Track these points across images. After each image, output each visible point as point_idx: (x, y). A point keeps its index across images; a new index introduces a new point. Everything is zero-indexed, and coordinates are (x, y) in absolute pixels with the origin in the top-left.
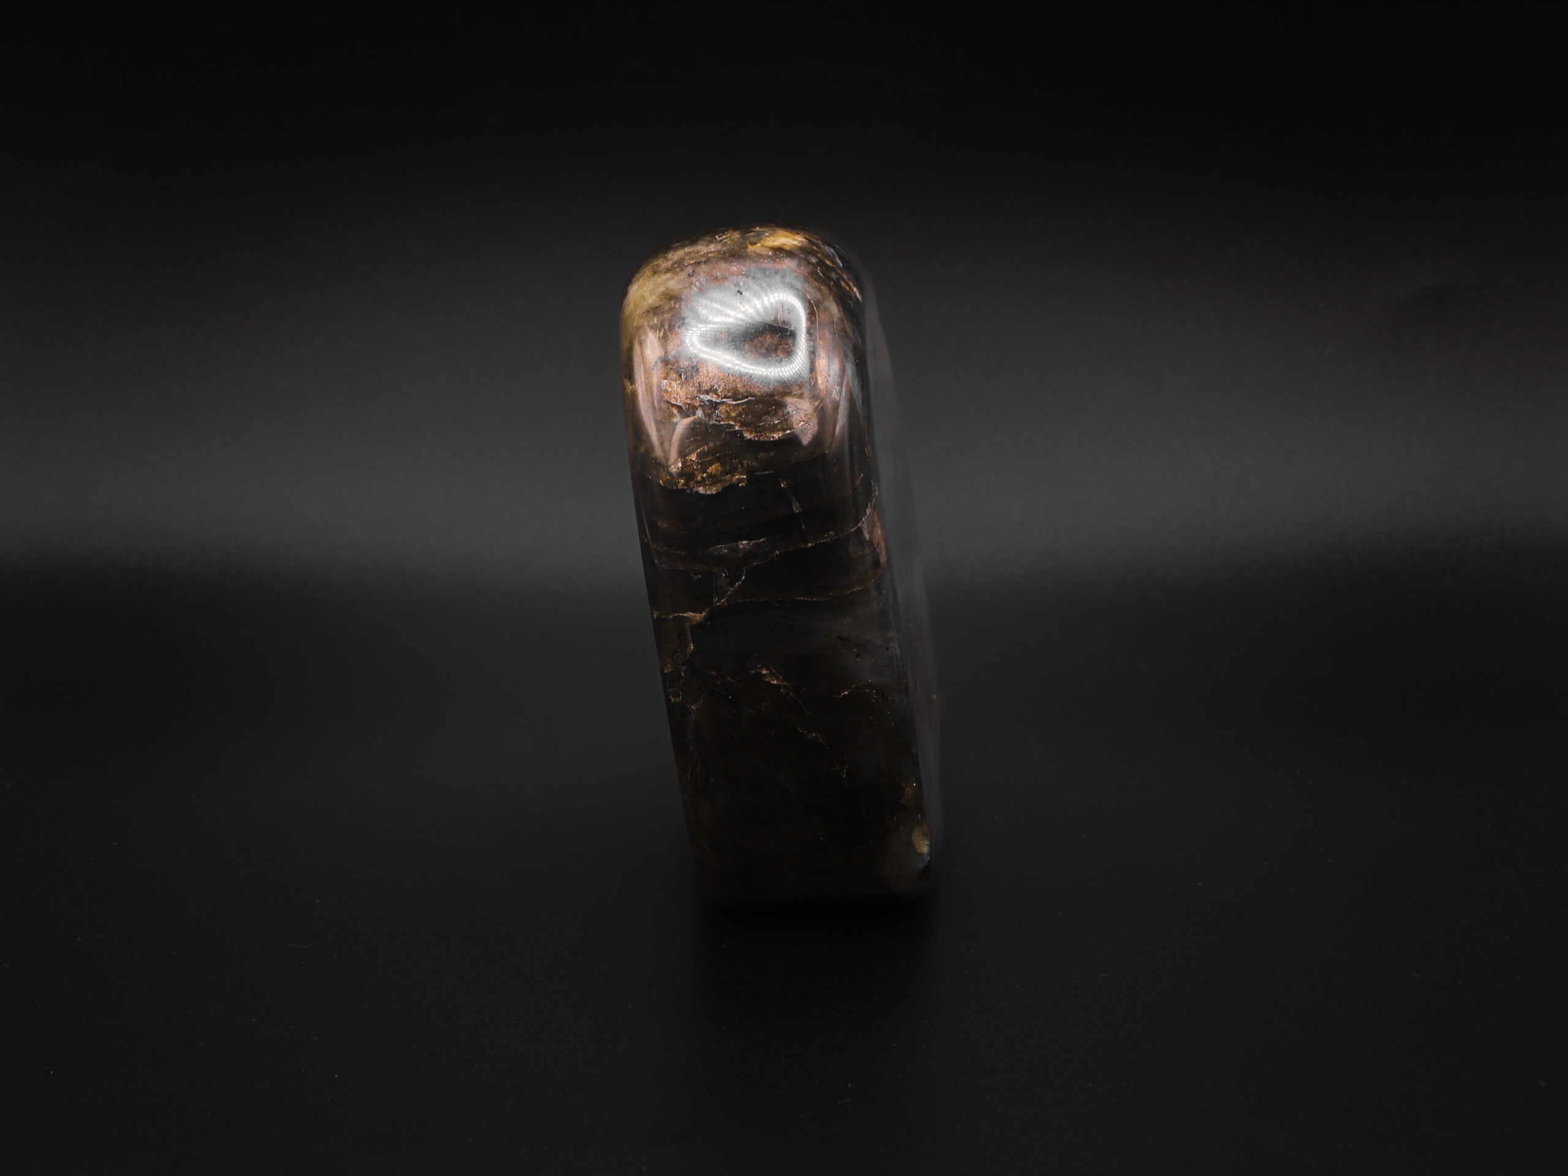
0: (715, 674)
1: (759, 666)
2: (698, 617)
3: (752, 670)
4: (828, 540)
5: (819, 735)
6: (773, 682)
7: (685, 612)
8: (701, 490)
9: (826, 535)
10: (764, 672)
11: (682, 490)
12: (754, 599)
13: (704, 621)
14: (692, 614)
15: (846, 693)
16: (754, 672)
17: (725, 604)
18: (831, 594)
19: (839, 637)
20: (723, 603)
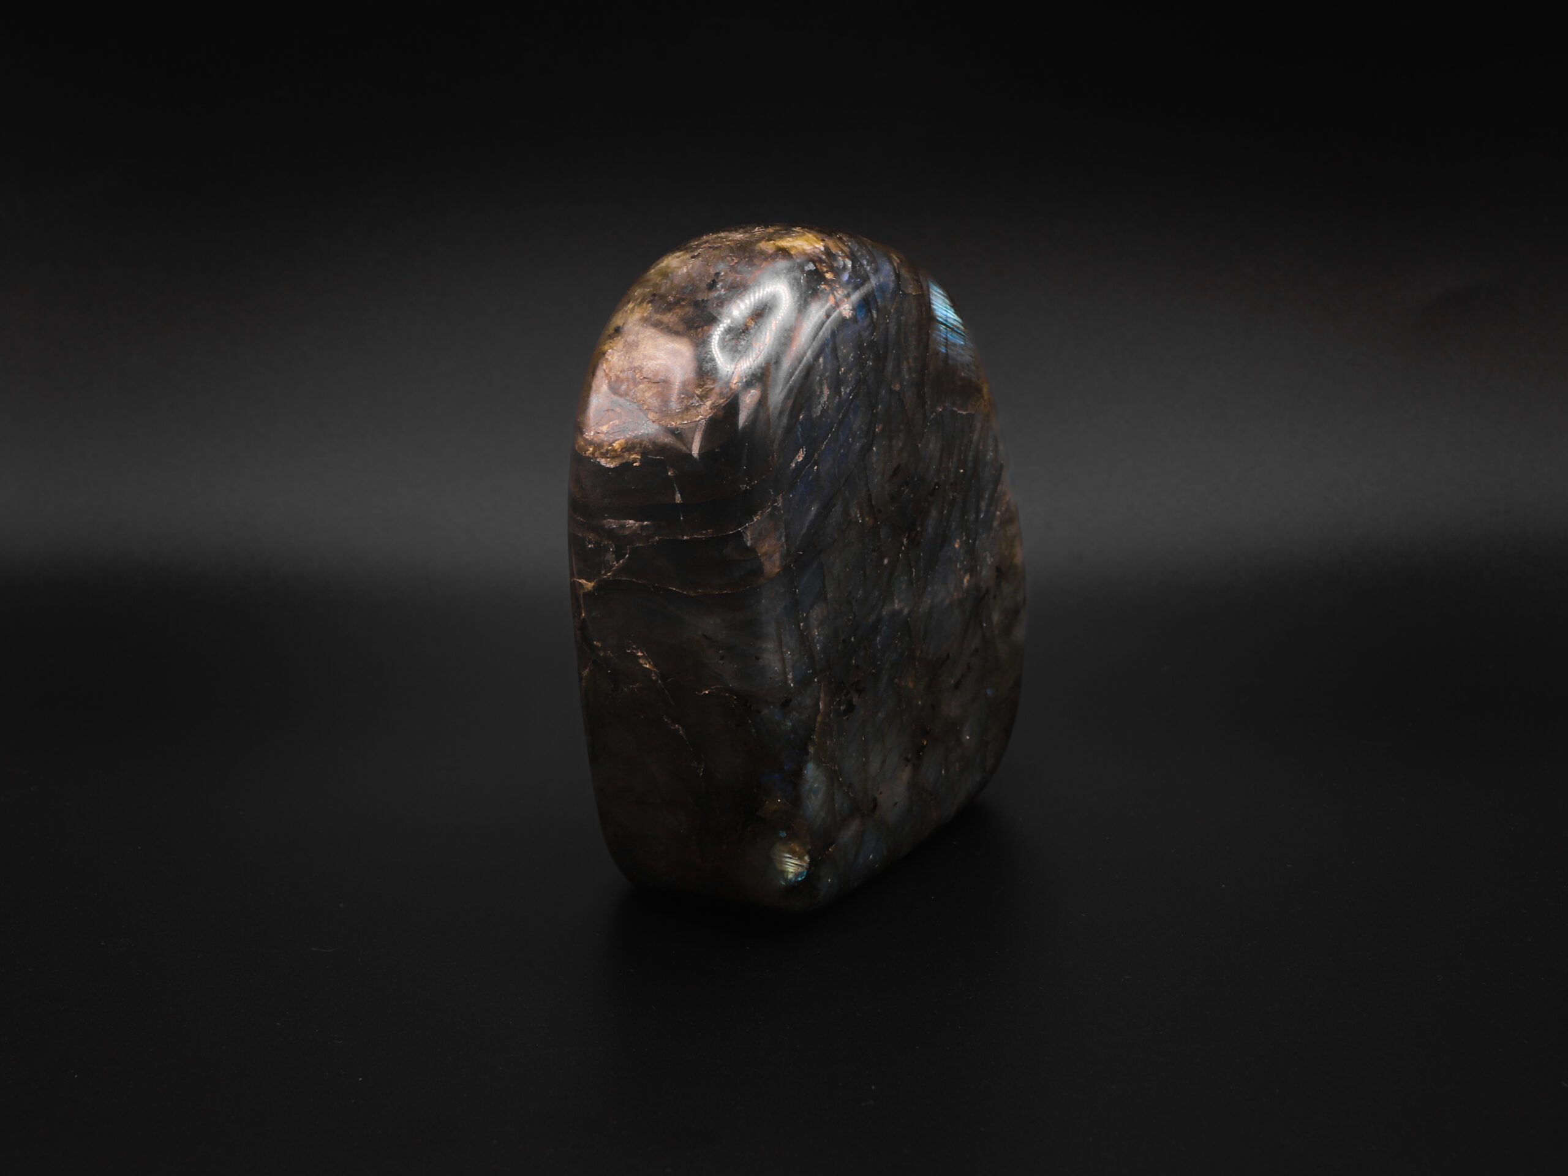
0: (600, 646)
1: (634, 646)
2: (589, 585)
3: (629, 650)
4: (703, 537)
5: (680, 728)
6: (645, 666)
7: (580, 579)
8: (603, 462)
9: (704, 532)
10: (640, 654)
11: (589, 458)
12: (634, 580)
13: (592, 590)
14: (584, 581)
15: (707, 692)
16: (629, 651)
17: (611, 579)
18: (700, 591)
19: (704, 635)
20: (609, 577)
